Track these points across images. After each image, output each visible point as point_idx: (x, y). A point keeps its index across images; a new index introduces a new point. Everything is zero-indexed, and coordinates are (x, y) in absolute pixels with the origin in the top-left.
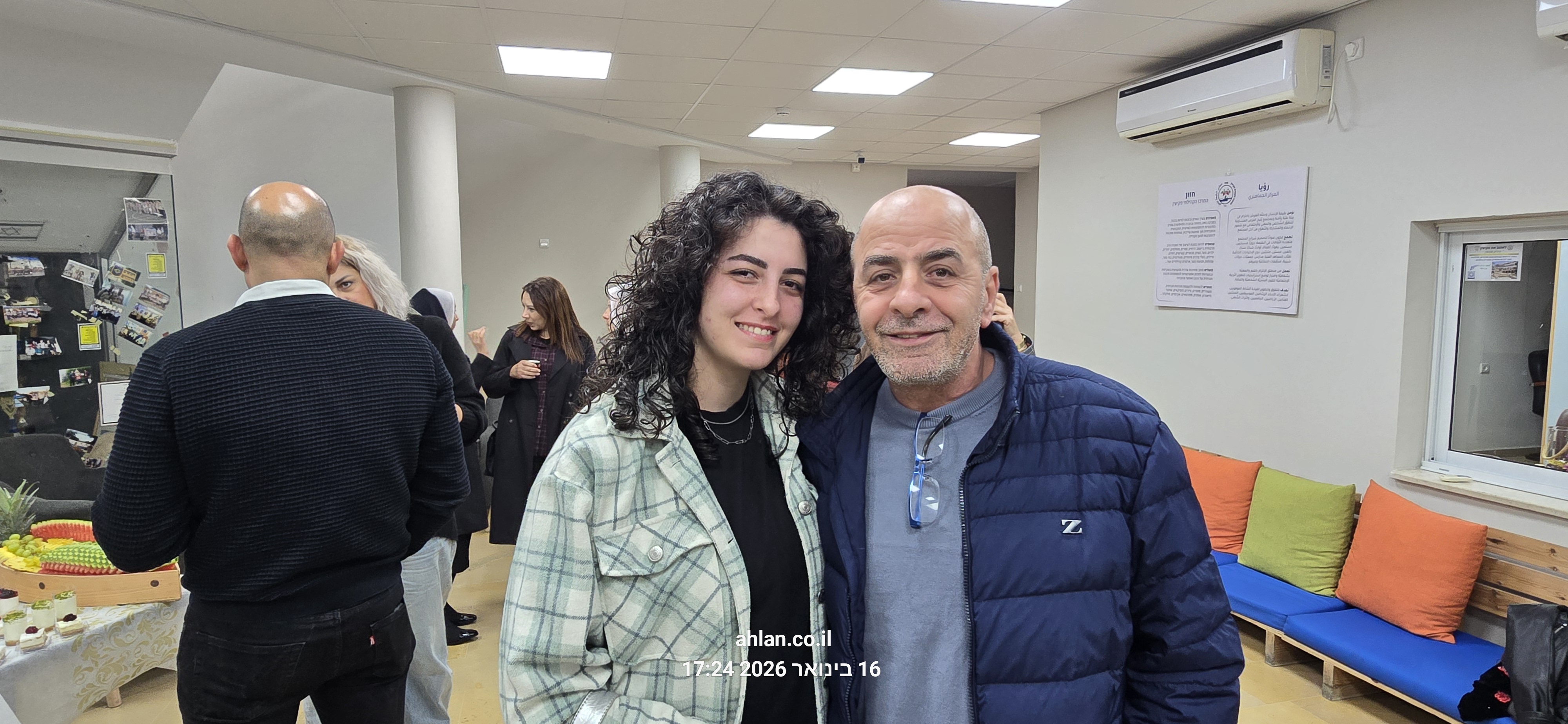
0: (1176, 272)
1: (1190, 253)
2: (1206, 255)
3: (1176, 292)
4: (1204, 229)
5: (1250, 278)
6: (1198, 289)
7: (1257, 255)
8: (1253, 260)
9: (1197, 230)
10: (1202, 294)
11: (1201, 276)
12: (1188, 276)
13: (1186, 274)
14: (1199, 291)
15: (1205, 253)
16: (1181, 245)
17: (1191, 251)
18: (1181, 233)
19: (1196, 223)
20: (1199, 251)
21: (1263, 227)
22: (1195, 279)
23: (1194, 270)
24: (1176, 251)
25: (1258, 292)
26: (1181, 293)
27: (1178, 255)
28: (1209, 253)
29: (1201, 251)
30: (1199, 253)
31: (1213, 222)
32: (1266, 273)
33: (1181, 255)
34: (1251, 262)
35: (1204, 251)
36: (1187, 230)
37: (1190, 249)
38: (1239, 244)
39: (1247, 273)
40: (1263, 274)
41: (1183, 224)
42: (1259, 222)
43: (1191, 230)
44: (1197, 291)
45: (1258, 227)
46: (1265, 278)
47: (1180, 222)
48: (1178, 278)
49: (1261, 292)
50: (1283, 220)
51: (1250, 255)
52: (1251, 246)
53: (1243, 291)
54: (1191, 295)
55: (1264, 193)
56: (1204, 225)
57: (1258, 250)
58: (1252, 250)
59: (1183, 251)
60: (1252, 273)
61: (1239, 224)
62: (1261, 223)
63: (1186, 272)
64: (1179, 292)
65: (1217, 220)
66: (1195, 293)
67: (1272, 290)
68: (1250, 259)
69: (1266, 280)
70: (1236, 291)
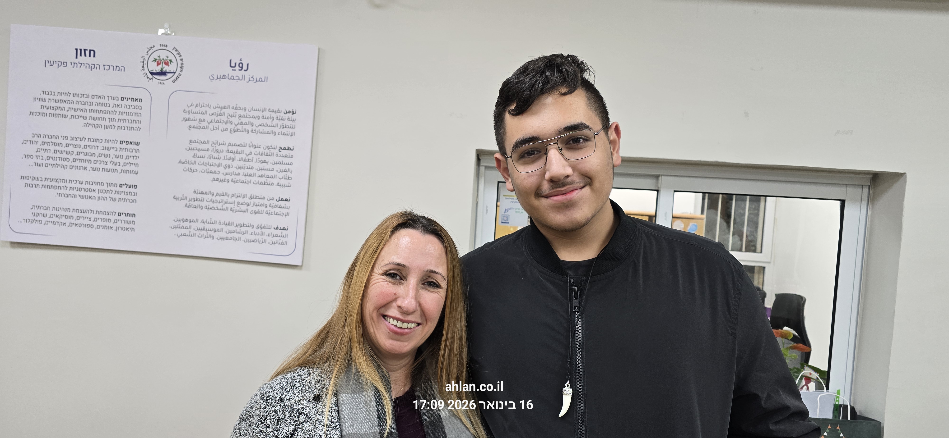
0: (54, 184)
1: (86, 154)
2: (122, 161)
3: (55, 219)
4: (117, 117)
5: (215, 205)
6: (107, 217)
7: (228, 170)
8: (221, 177)
9: (102, 115)
10: (114, 226)
11: (113, 196)
12: (83, 193)
13: (79, 189)
14: (109, 220)
15: (121, 157)
16: (66, 138)
17: (88, 150)
18: (65, 117)
19: (98, 104)
20: (106, 152)
21: (239, 127)
22: (99, 198)
23: (97, 183)
24: (53, 148)
25: (232, 228)
26: (68, 221)
27: (58, 155)
28: (128, 157)
29: (112, 152)
30: (106, 156)
31: (136, 107)
32: (247, 200)
33: (64, 155)
34: (217, 180)
35: (118, 153)
36: (79, 113)
37: (85, 147)
38: (190, 149)
39: (210, 196)
40: (241, 200)
41: (69, 102)
42: (232, 119)
43: (88, 114)
44: (104, 220)
45: (229, 126)
46: (243, 207)
47: (63, 98)
48: (60, 194)
49: (238, 229)
50: (275, 122)
51: (213, 169)
52: (216, 155)
53: (201, 226)
54: (91, 226)
55: (238, 73)
56: (118, 109)
57: (230, 162)
58: (217, 162)
59: (70, 149)
60: (218, 198)
61: (191, 116)
62: (235, 120)
63: (78, 185)
64: (63, 220)
65: (145, 104)
66: (99, 222)
67: (258, 227)
68: (216, 176)
69: (247, 211)
70: (187, 224)
